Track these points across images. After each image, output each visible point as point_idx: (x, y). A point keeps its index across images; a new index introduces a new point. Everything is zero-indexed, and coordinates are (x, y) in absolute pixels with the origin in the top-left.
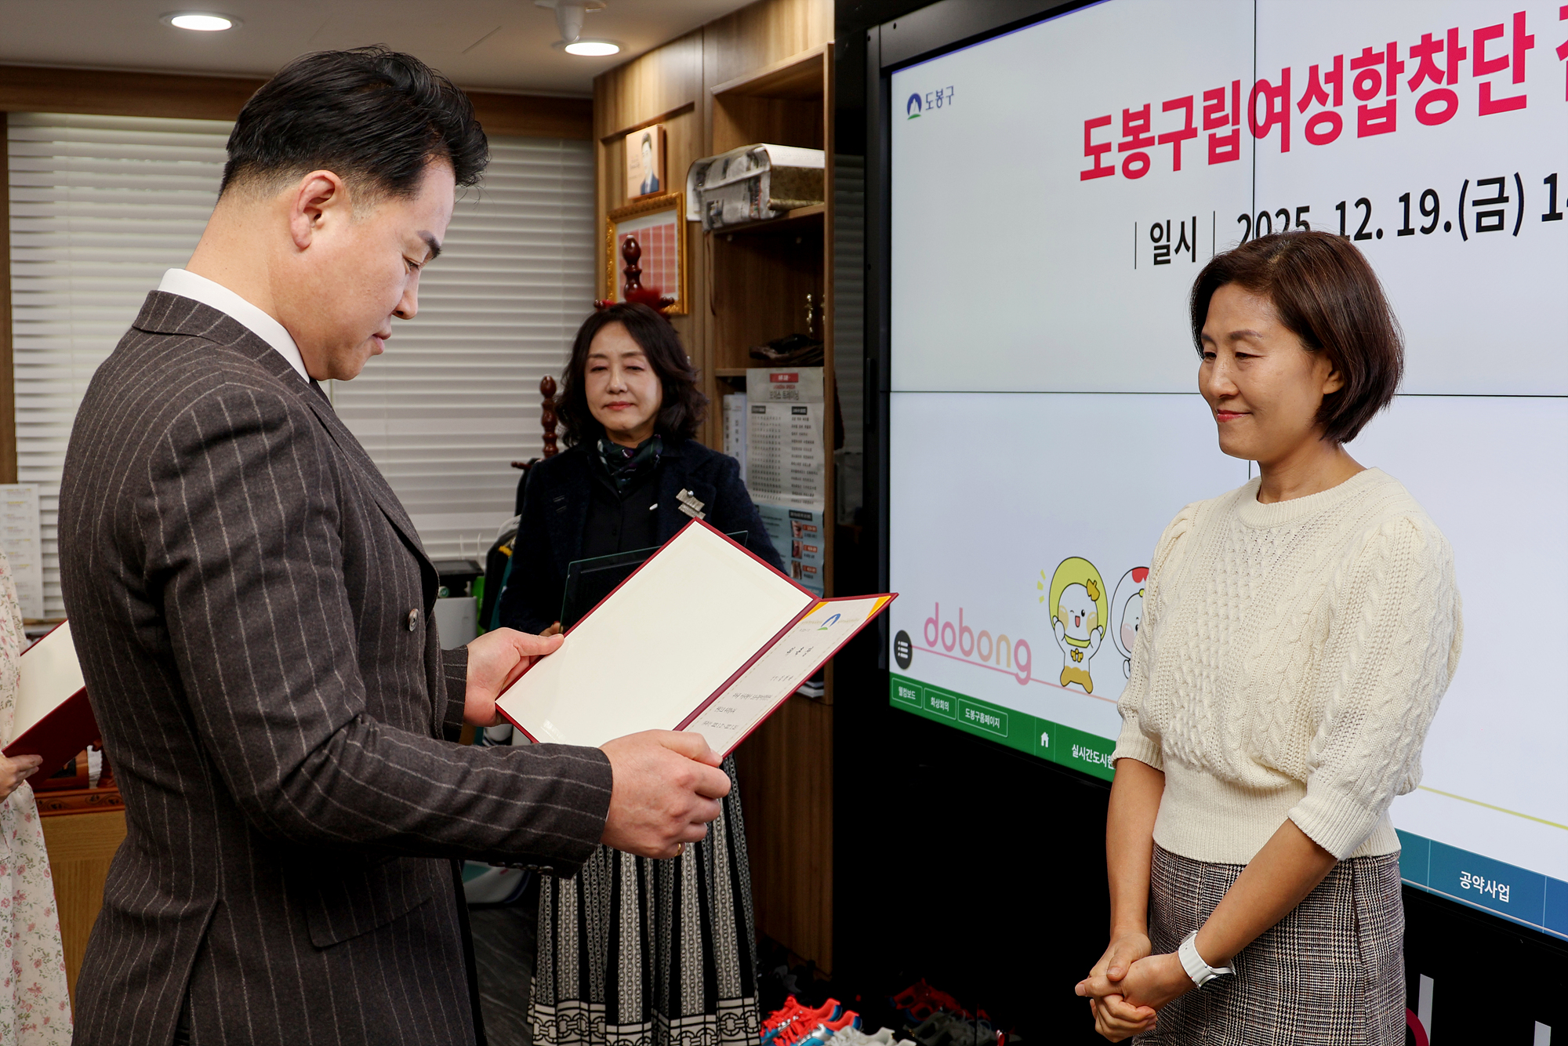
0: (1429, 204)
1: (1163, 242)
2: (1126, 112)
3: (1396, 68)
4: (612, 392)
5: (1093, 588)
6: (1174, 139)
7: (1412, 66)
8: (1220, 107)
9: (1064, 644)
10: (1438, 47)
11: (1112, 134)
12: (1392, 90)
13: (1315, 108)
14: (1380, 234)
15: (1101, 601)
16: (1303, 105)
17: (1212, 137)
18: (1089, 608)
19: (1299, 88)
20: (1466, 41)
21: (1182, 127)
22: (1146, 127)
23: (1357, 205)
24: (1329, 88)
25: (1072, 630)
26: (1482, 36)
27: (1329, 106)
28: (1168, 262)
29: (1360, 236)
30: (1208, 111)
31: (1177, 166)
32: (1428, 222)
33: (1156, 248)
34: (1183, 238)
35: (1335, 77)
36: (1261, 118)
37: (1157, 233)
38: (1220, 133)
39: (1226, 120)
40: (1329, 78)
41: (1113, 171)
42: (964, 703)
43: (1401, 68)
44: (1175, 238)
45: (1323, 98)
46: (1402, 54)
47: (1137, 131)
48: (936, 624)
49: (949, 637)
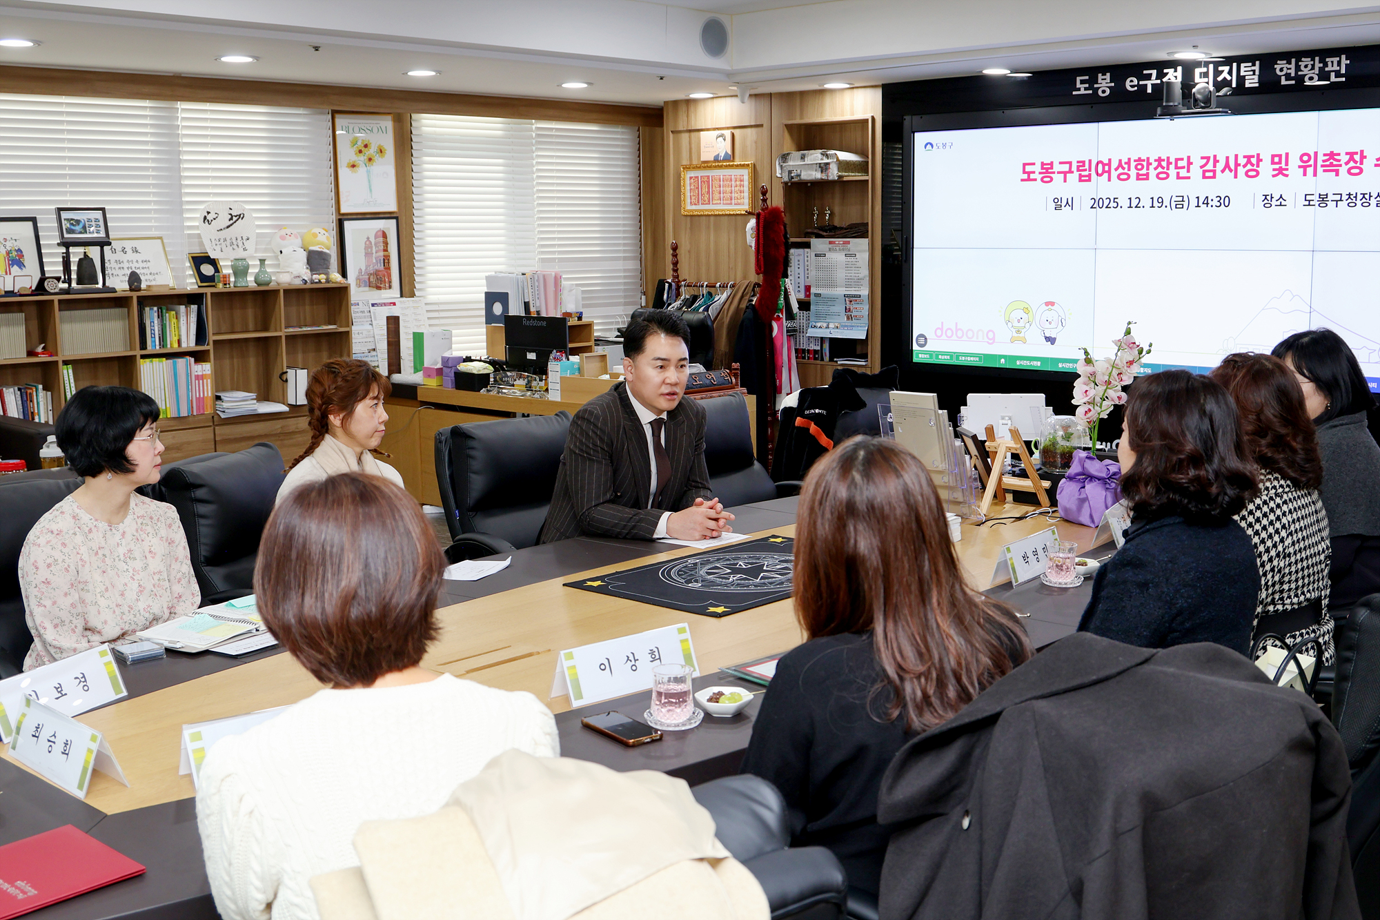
0: (1160, 200)
1: (1059, 203)
2: (1042, 163)
3: (1149, 164)
5: (1026, 310)
6: (1065, 173)
7: (1155, 164)
8: (1084, 166)
9: (1012, 329)
10: (1164, 160)
11: (1037, 168)
12: (1148, 169)
13: (1120, 171)
14: (1144, 207)
15: (1030, 314)
16: (1116, 169)
17: (1080, 175)
18: (1024, 316)
19: (1114, 164)
20: (1172, 160)
21: (1068, 170)
22: (1052, 168)
23: (1136, 198)
24: (1126, 166)
25: (1016, 324)
26: (1177, 160)
27: (1126, 171)
28: (1061, 209)
29: (1137, 207)
30: (1078, 167)
31: (1065, 181)
32: (1160, 205)
33: (1056, 205)
34: (1067, 203)
35: (1128, 163)
36: (1100, 171)
37: (1056, 200)
38: (1083, 173)
39: (1086, 170)
40: (1126, 163)
41: (1035, 180)
42: (958, 355)
43: (1151, 164)
44: (1064, 203)
45: (1124, 168)
46: (1151, 160)
47: (1047, 169)
48: (942, 329)
49: (949, 333)
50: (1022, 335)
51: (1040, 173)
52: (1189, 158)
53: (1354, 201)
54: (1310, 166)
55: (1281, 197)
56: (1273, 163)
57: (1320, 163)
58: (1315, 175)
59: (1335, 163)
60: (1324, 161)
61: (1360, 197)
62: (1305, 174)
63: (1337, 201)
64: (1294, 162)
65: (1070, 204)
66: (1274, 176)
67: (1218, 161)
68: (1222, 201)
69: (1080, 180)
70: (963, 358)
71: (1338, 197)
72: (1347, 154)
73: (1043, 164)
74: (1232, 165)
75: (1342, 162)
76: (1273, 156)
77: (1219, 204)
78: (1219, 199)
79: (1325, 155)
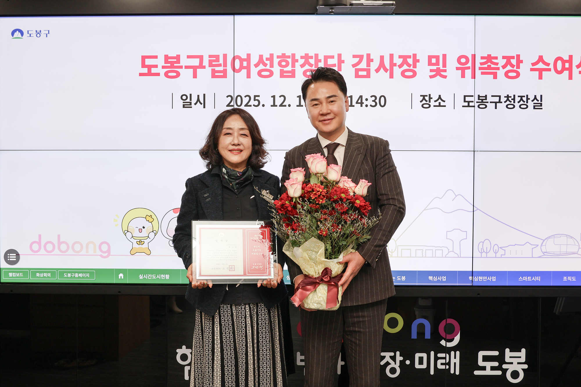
1: (188, 100)
3: (295, 61)
5: (149, 218)
6: (195, 68)
7: (302, 61)
8: (218, 60)
9: (132, 240)
10: (311, 57)
11: (160, 62)
12: (293, 66)
13: (261, 67)
14: (289, 106)
15: (155, 223)
16: (256, 65)
17: (213, 70)
18: (148, 225)
19: (254, 60)
20: (321, 57)
21: (198, 64)
22: (178, 62)
23: (280, 97)
24: (268, 62)
25: (136, 234)
27: (268, 67)
28: (191, 107)
29: (281, 105)
30: (210, 62)
31: (194, 76)
33: (183, 102)
34: (198, 100)
35: (271, 58)
36: (237, 66)
37: (184, 97)
38: (217, 69)
39: (220, 65)
40: (267, 59)
41: (158, 74)
42: (62, 272)
43: (297, 61)
44: (194, 100)
45: (265, 65)
46: (297, 57)
47: (172, 63)
48: (39, 243)
49: (49, 247)
50: (145, 245)
51: (163, 67)
52: (340, 56)
53: (512, 103)
54: (469, 68)
55: (440, 97)
56: (430, 63)
57: (478, 65)
58: (474, 76)
59: (493, 66)
60: (481, 64)
61: (517, 99)
62: (463, 76)
63: (496, 103)
64: (452, 64)
65: (202, 101)
66: (431, 77)
67: (372, 60)
68: (377, 101)
69: (213, 76)
70: (69, 275)
71: (497, 99)
72: (504, 57)
73: (167, 57)
74: (387, 65)
75: (500, 66)
76: (430, 58)
77: (374, 104)
78: (373, 98)
79: (482, 58)
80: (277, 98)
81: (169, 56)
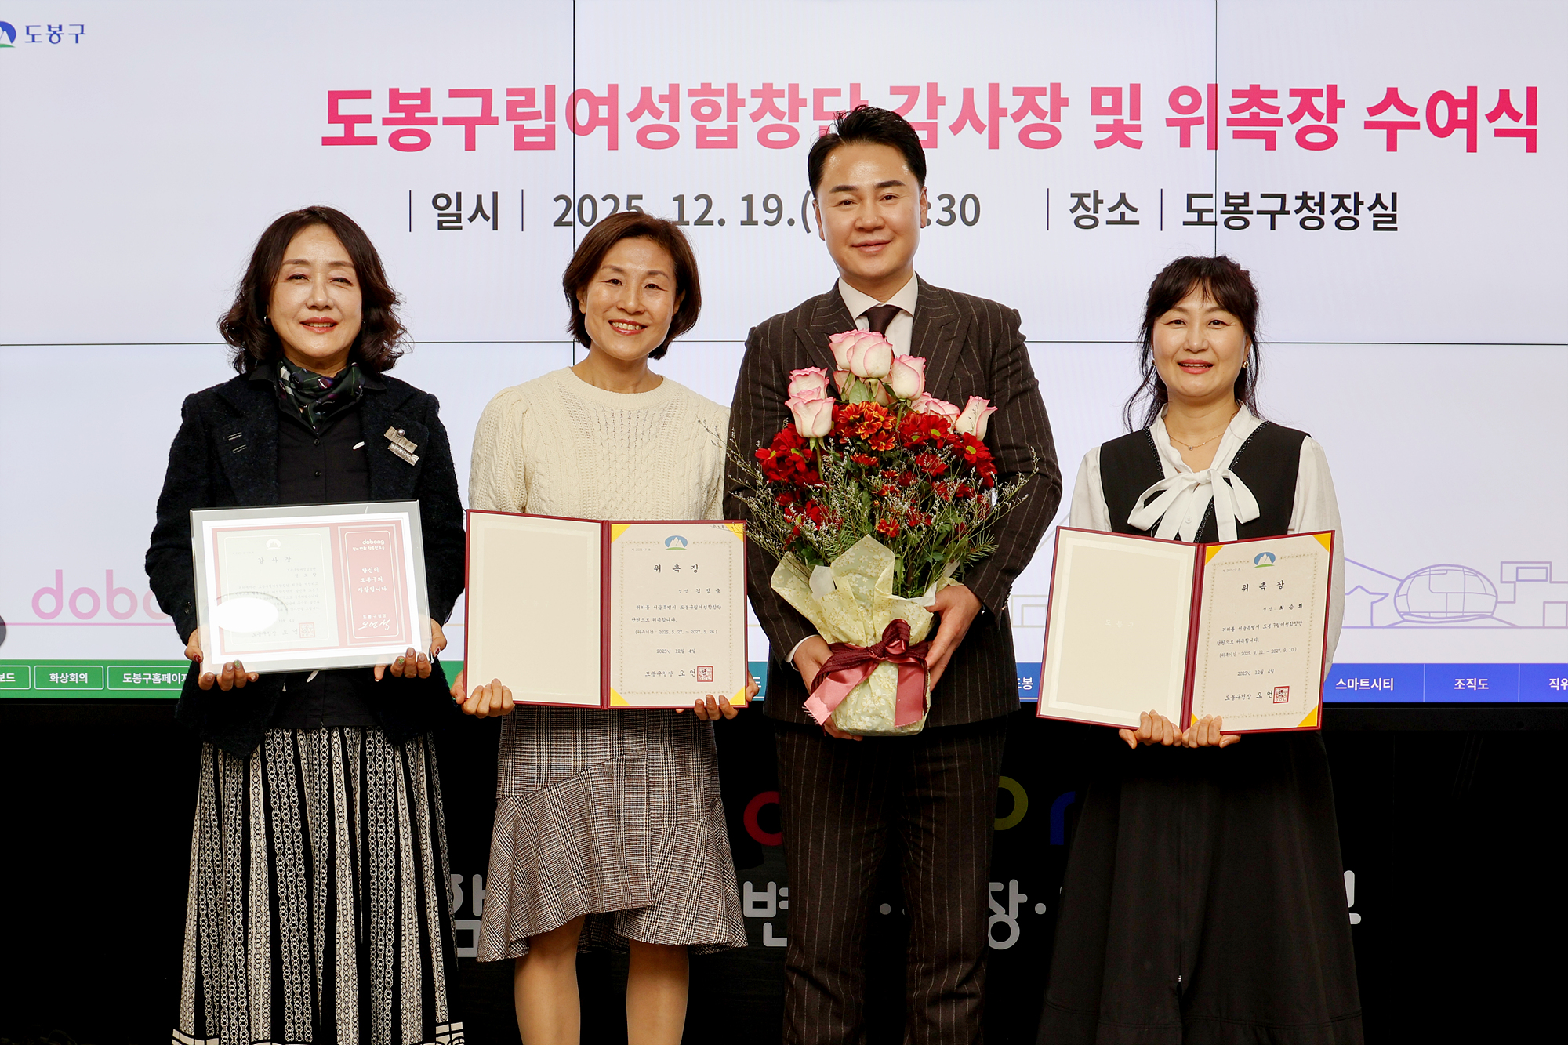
0: (772, 204)
1: (452, 209)
2: (394, 92)
3: (735, 103)
4: (314, 307)
6: (469, 124)
7: (754, 104)
8: (530, 103)
10: (781, 94)
11: (378, 106)
12: (732, 116)
13: (647, 119)
14: (722, 222)
16: (634, 116)
17: (518, 128)
19: (628, 101)
20: (805, 93)
21: (478, 114)
22: (425, 108)
23: (697, 199)
24: (665, 107)
26: (820, 94)
27: (665, 120)
28: (460, 228)
29: (700, 222)
30: (511, 108)
31: (468, 145)
32: (772, 217)
33: (440, 215)
34: (479, 208)
35: (672, 97)
36: (583, 117)
37: (442, 202)
38: (529, 125)
39: (536, 116)
40: (662, 99)
41: (372, 141)
42: (119, 668)
43: (742, 103)
44: (468, 209)
45: (657, 114)
46: (743, 93)
47: (410, 110)
48: (57, 593)
49: (85, 604)
51: (387, 122)
53: (1317, 214)
54: (1200, 121)
55: (1123, 199)
56: (1097, 109)
57: (1224, 114)
58: (1213, 143)
59: (1264, 115)
60: (1234, 109)
61: (1331, 204)
62: (1185, 142)
63: (1273, 214)
64: (1155, 110)
65: (489, 212)
66: (1100, 145)
67: (942, 101)
68: (956, 209)
69: (520, 145)
70: (137, 678)
71: (1275, 204)
72: (1294, 93)
73: (395, 95)
74: (983, 113)
75: (1283, 114)
76: (1097, 93)
77: (946, 217)
78: (946, 202)
79: (1236, 94)
80: (689, 202)
81: (400, 91)
